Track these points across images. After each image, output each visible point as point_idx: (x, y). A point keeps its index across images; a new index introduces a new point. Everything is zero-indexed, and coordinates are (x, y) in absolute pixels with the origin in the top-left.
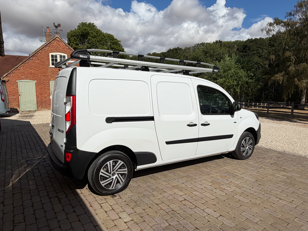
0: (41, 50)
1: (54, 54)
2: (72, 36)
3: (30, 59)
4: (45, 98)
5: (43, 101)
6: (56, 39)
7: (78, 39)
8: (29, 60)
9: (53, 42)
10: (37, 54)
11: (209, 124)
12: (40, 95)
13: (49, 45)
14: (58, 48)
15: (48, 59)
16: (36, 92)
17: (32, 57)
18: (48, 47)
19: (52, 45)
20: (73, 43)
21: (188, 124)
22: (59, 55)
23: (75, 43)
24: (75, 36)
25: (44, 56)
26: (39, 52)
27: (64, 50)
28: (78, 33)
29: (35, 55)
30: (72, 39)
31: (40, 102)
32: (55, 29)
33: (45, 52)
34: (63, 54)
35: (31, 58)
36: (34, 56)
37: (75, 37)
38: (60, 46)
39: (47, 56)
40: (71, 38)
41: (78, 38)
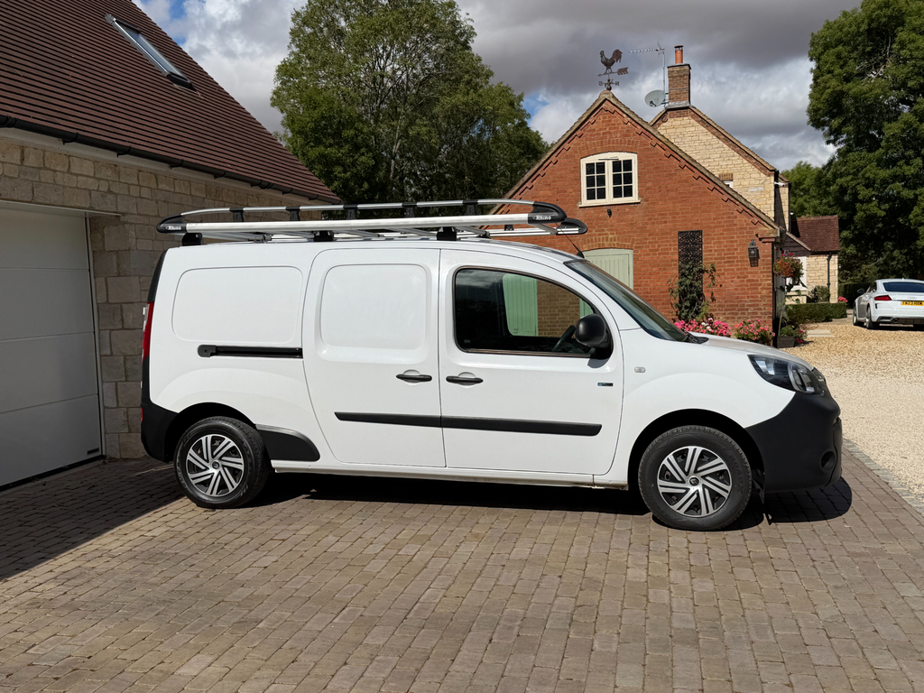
0: (556, 154)
1: (594, 159)
2: (827, 47)
3: (523, 188)
4: (563, 311)
5: (558, 322)
6: (603, 105)
7: (854, 55)
8: (521, 190)
9: (591, 120)
10: (543, 167)
11: (479, 381)
12: (550, 300)
13: (578, 133)
14: (608, 136)
15: (576, 180)
16: (538, 293)
17: (531, 180)
18: (575, 141)
19: (589, 131)
20: (830, 75)
21: (402, 373)
22: (611, 162)
23: (837, 71)
24: (839, 42)
25: (563, 172)
26: (549, 161)
27: (627, 139)
28: (854, 28)
29: (539, 172)
30: (830, 56)
31: (549, 326)
32: (606, 73)
33: (567, 157)
34: (622, 156)
35: (527, 185)
36: (535, 176)
37: (840, 47)
38: (615, 128)
39: (572, 172)
40: (822, 53)
41: (855, 48)
